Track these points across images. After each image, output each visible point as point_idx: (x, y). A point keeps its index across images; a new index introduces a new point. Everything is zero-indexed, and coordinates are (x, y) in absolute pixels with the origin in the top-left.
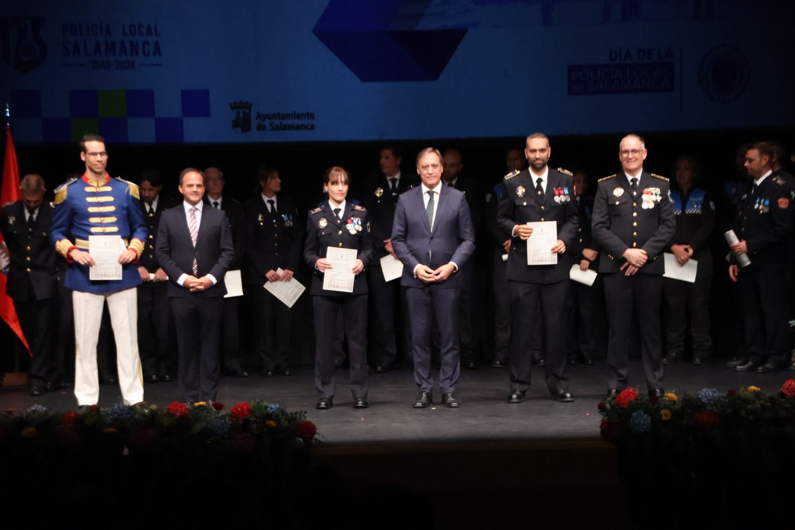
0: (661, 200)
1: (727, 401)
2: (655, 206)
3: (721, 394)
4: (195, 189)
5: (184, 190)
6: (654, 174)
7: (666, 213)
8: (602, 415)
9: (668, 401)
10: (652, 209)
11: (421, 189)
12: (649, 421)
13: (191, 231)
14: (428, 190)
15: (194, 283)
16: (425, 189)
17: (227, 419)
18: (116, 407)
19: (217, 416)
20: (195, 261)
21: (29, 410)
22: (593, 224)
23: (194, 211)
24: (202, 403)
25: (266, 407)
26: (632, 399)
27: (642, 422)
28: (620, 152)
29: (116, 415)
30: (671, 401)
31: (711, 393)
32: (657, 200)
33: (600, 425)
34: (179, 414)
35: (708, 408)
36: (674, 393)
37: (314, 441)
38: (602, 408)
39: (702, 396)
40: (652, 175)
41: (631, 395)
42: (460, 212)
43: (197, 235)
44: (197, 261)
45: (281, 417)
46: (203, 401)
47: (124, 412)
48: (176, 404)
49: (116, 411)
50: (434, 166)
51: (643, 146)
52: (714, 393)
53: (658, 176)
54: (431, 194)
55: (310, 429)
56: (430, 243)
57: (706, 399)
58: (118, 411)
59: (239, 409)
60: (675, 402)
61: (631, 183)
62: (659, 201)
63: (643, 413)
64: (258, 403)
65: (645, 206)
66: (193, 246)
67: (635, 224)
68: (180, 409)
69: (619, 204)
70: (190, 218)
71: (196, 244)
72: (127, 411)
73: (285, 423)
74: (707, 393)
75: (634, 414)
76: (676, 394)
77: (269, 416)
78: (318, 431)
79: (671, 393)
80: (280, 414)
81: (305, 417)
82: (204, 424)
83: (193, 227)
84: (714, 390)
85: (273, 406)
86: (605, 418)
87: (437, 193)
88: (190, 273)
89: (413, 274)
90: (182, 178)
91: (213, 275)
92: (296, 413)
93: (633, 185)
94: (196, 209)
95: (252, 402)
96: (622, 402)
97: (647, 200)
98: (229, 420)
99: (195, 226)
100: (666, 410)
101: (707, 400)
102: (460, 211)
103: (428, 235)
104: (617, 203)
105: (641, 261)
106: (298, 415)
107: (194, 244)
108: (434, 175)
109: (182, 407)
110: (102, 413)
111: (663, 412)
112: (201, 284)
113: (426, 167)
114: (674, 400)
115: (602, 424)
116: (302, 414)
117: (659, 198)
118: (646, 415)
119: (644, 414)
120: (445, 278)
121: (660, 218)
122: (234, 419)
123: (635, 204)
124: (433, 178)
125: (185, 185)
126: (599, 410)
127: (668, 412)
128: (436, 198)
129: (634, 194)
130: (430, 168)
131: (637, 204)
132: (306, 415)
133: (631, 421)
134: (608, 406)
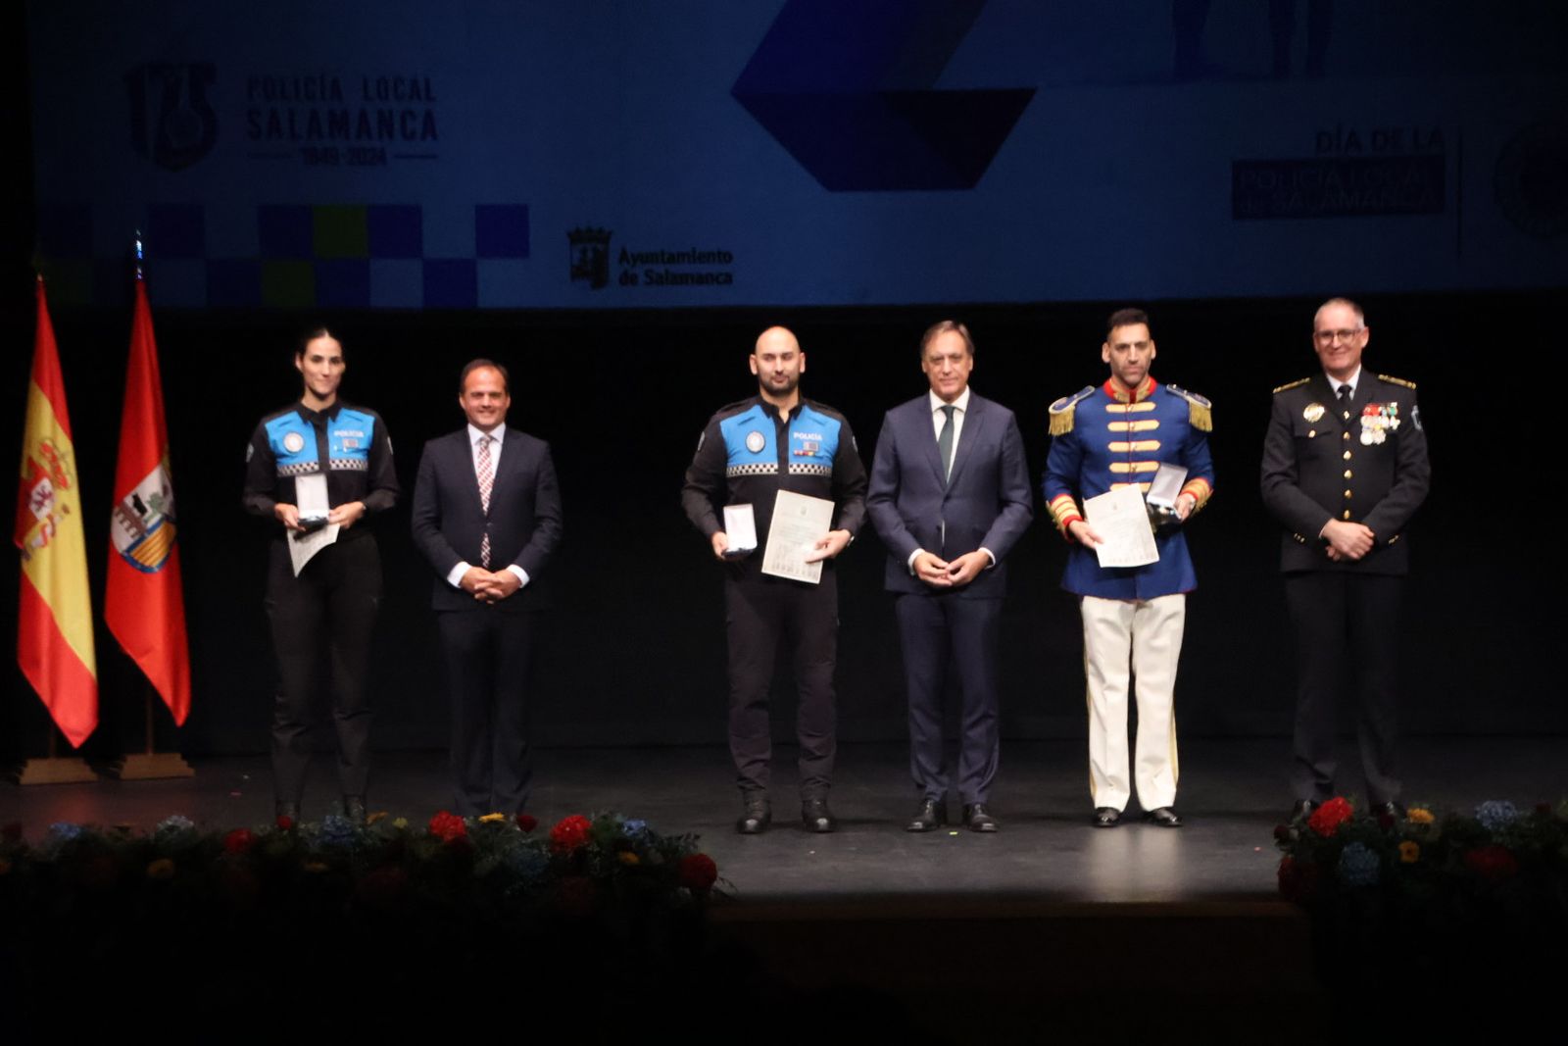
0: (1399, 426)
1: (1533, 826)
2: (1386, 438)
3: (1522, 813)
4: (486, 401)
5: (468, 403)
6: (1385, 374)
7: (1410, 452)
8: (1282, 850)
9: (1414, 824)
10: (1382, 444)
11: (928, 403)
12: (1376, 864)
13: (480, 481)
14: (942, 403)
15: (483, 581)
16: (936, 402)
17: (544, 849)
18: (329, 822)
19: (524, 842)
20: (486, 540)
21: (161, 826)
22: (1263, 477)
23: (488, 443)
24: (496, 816)
25: (620, 826)
26: (1342, 820)
27: (1361, 866)
28: (1315, 334)
29: (328, 838)
30: (1421, 824)
31: (1500, 811)
32: (1391, 428)
33: (1278, 869)
34: (449, 837)
35: (1494, 840)
36: (1425, 809)
37: (712, 893)
38: (1282, 837)
39: (1482, 817)
40: (1381, 377)
41: (1341, 811)
42: (1004, 449)
43: (490, 489)
44: (490, 540)
45: (649, 845)
46: (498, 812)
47: (345, 833)
48: (444, 817)
49: (329, 829)
50: (954, 357)
51: (1360, 321)
52: (1507, 811)
53: (1393, 380)
54: (948, 411)
55: (706, 871)
56: (943, 506)
57: (1490, 821)
58: (334, 829)
59: (568, 829)
60: (1425, 827)
61: (1339, 396)
62: (1395, 427)
63: (1362, 848)
64: (605, 817)
65: (1367, 439)
66: (483, 511)
67: (1348, 474)
68: (452, 827)
69: (1315, 437)
70: (479, 457)
71: (490, 505)
72: (350, 831)
73: (657, 858)
74: (1493, 810)
75: (1346, 849)
76: (1431, 811)
77: (623, 844)
78: (720, 874)
79: (1421, 808)
80: (647, 840)
81: (696, 847)
82: (498, 857)
83: (485, 475)
84: (1507, 804)
85: (634, 824)
86: (1290, 856)
87: (960, 410)
88: (476, 562)
89: (907, 567)
90: (464, 379)
91: (523, 568)
92: (680, 838)
93: (1342, 398)
94: (492, 439)
95: (593, 815)
96: (1322, 825)
97: (1372, 426)
98: (550, 851)
99: (487, 472)
100: (1409, 843)
101: (1492, 824)
102: (1006, 445)
103: (940, 490)
104: (1312, 434)
105: (1360, 548)
106: (682, 842)
107: (486, 507)
108: (953, 375)
109: (456, 824)
110: (300, 834)
111: (1403, 846)
112: (496, 584)
113: (939, 359)
114: (1425, 822)
115: (1283, 869)
116: (689, 840)
117: (1395, 423)
118: (1369, 852)
119: (1367, 849)
120: (970, 579)
121: (1396, 463)
122: (558, 849)
123: (1346, 435)
124: (952, 382)
125: (468, 394)
126: (1276, 841)
127: (1414, 846)
128: (959, 420)
129: (1344, 414)
130: (947, 361)
131: (1350, 434)
132: (698, 843)
133: (1341, 862)
134: (1295, 833)
